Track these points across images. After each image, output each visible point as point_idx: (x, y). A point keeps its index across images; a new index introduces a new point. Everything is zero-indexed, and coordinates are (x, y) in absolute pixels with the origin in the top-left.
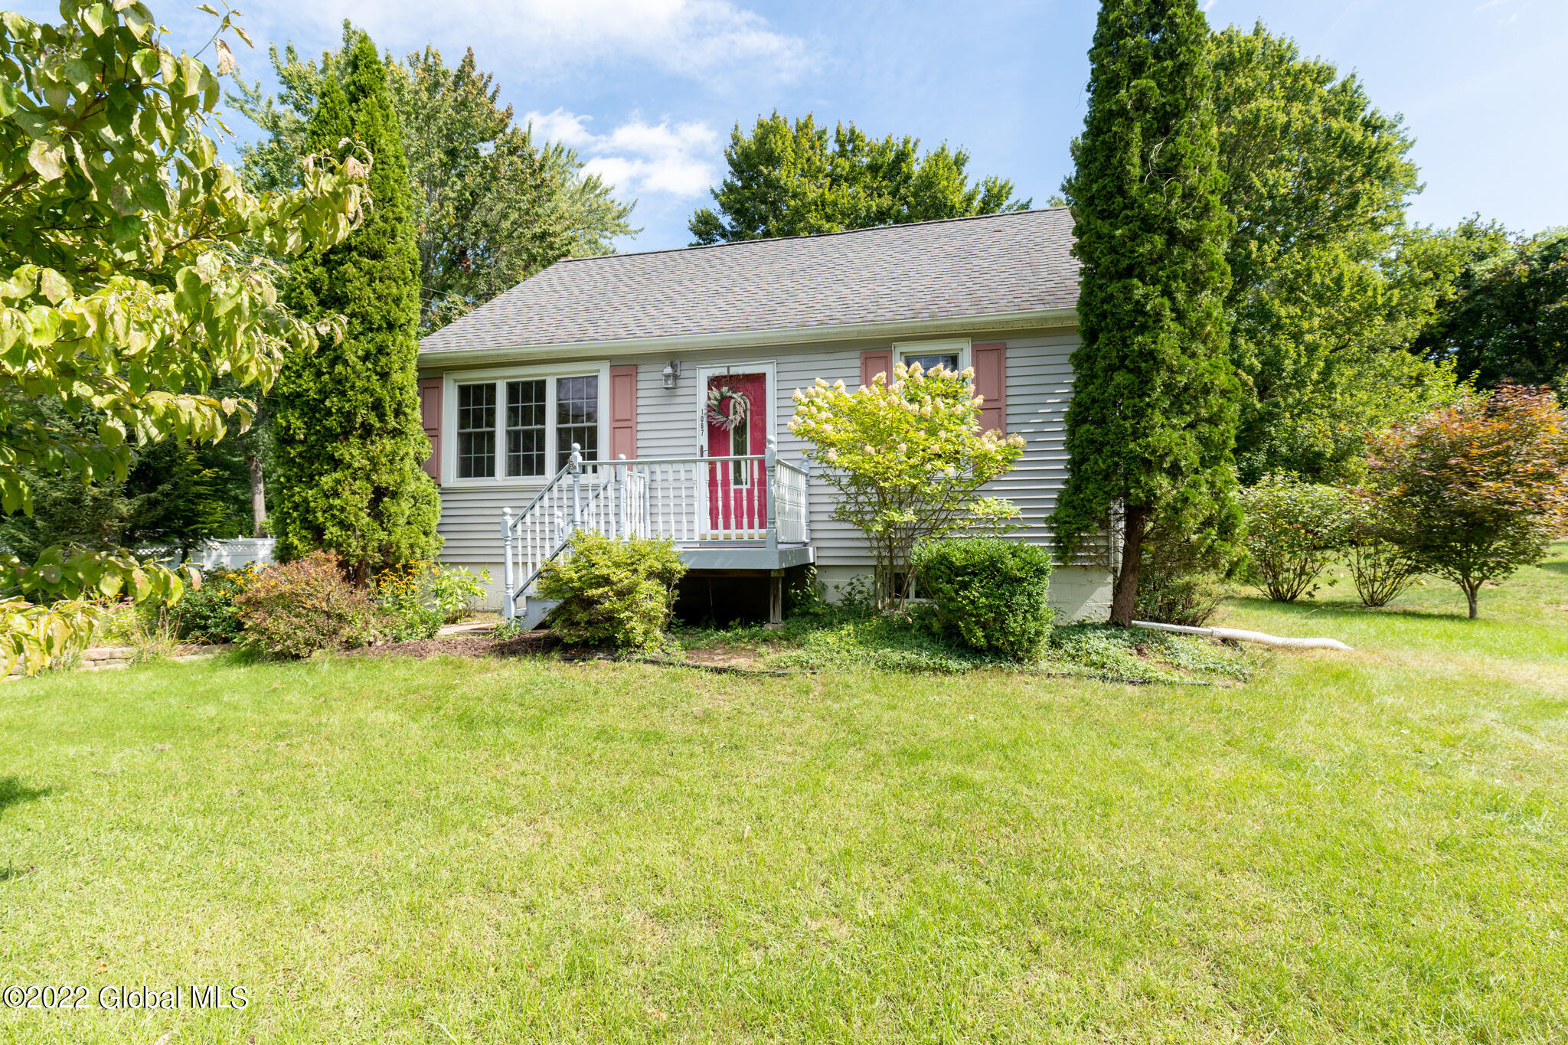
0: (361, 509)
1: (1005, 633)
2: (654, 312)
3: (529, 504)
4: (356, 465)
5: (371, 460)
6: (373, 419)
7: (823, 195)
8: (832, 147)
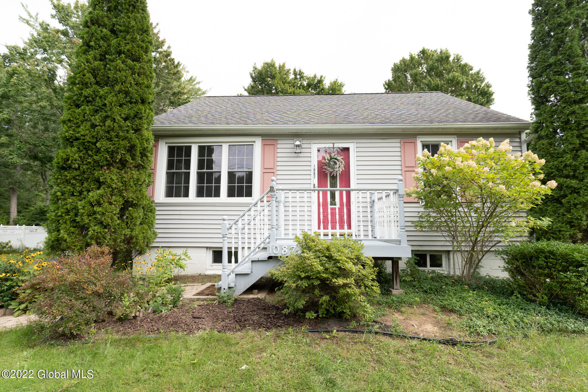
3: (241, 213)
8: (292, 76)
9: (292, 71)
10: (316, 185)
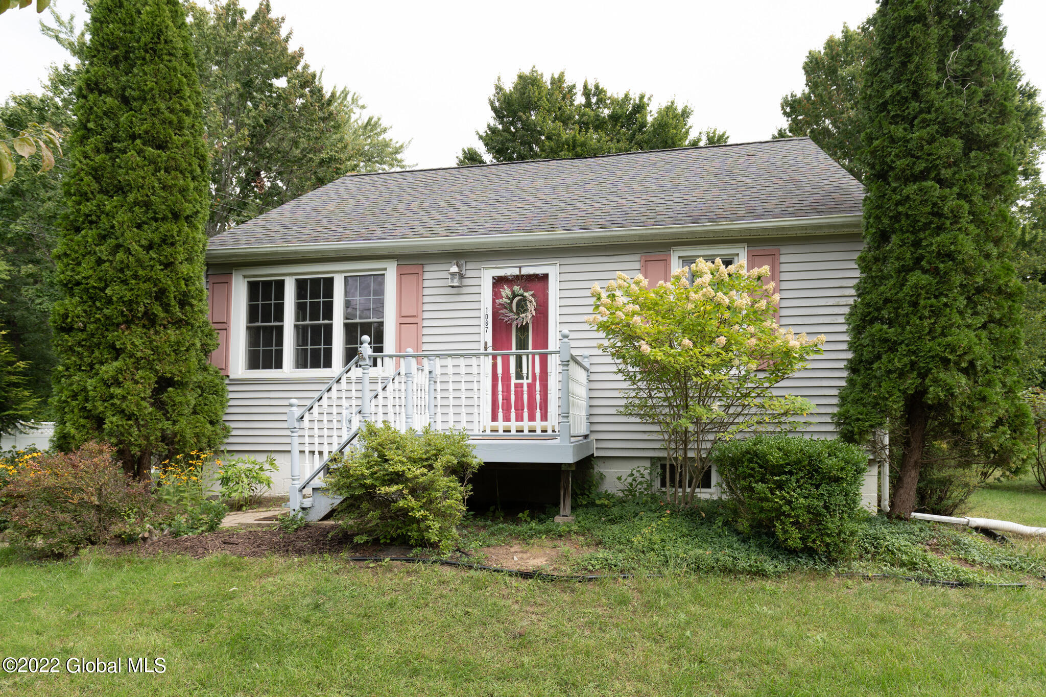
0: (143, 399)
1: (823, 533)
2: (439, 217)
3: (316, 395)
4: (139, 354)
5: (155, 350)
6: (157, 309)
8: (580, 100)
9: (579, 90)
10: (490, 344)
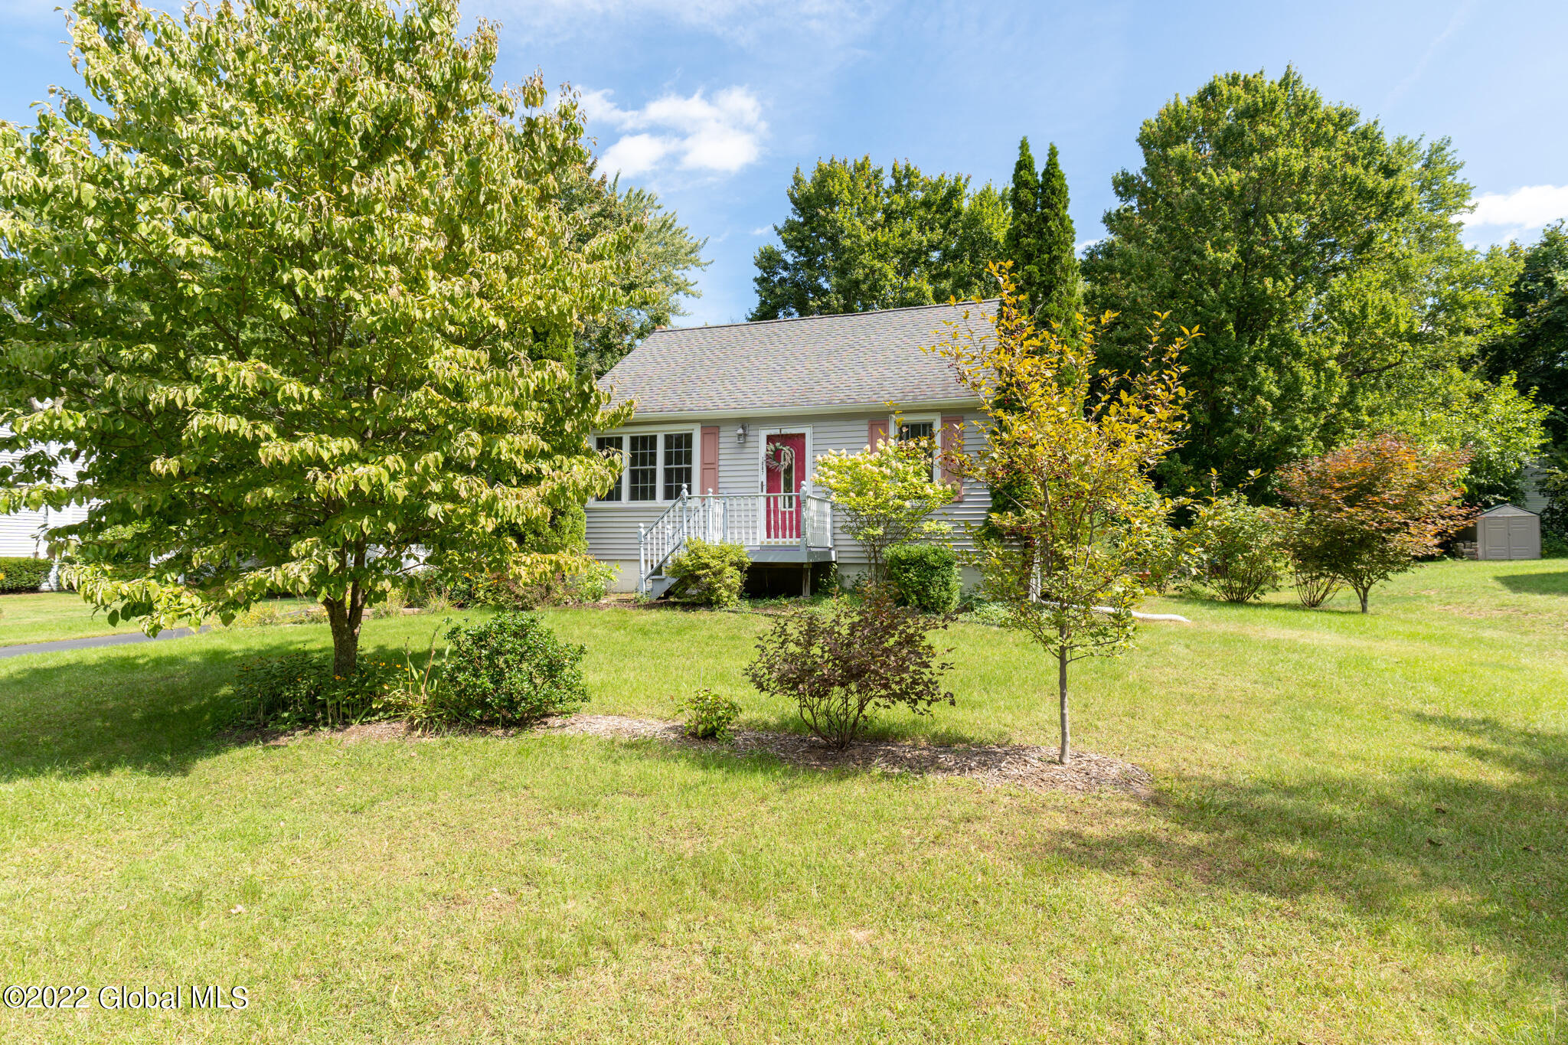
3: (655, 520)
7: (876, 238)
8: (888, 182)
10: (765, 483)
